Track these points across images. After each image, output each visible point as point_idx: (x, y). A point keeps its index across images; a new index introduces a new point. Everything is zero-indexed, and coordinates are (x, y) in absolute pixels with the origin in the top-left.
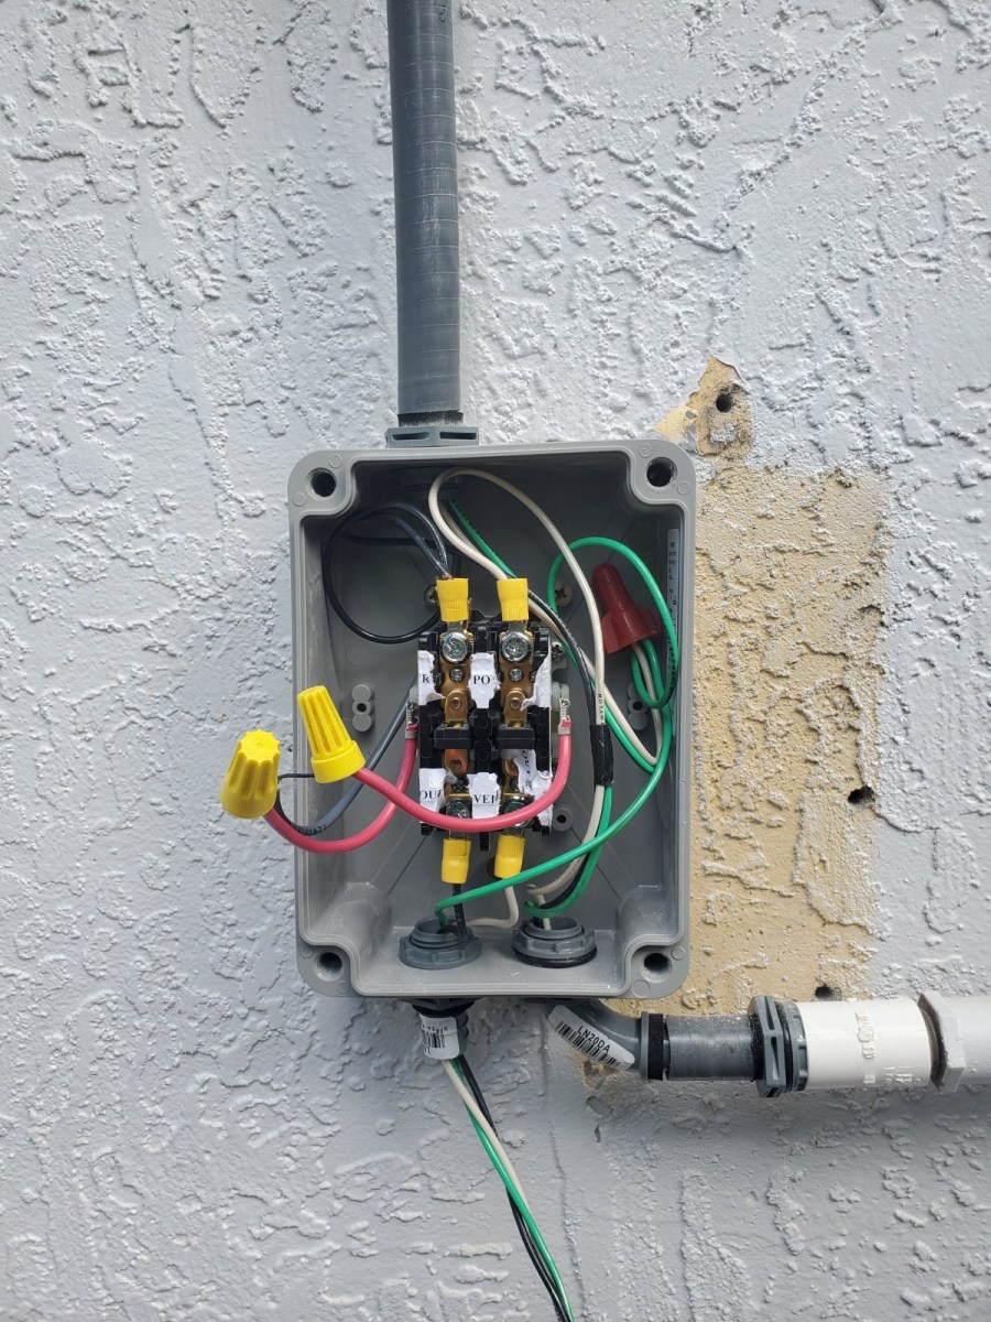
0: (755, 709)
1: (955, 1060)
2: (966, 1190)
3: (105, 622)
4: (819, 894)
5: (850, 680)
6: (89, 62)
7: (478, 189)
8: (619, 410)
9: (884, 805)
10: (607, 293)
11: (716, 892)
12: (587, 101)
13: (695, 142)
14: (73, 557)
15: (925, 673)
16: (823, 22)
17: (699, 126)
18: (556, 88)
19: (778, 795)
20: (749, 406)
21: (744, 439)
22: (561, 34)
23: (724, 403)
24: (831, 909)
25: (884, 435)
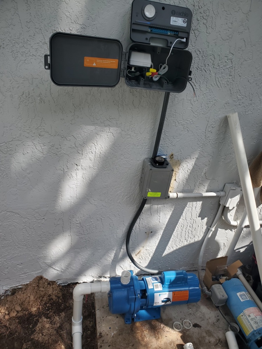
1: (178, 197)
5: (176, 173)
10: (166, 148)
13: (174, 138)
14: (124, 162)
17: (175, 137)
18: (166, 134)
20: (174, 156)
21: (173, 158)
22: (167, 130)
23: (172, 155)
24: (172, 186)
25: (182, 158)
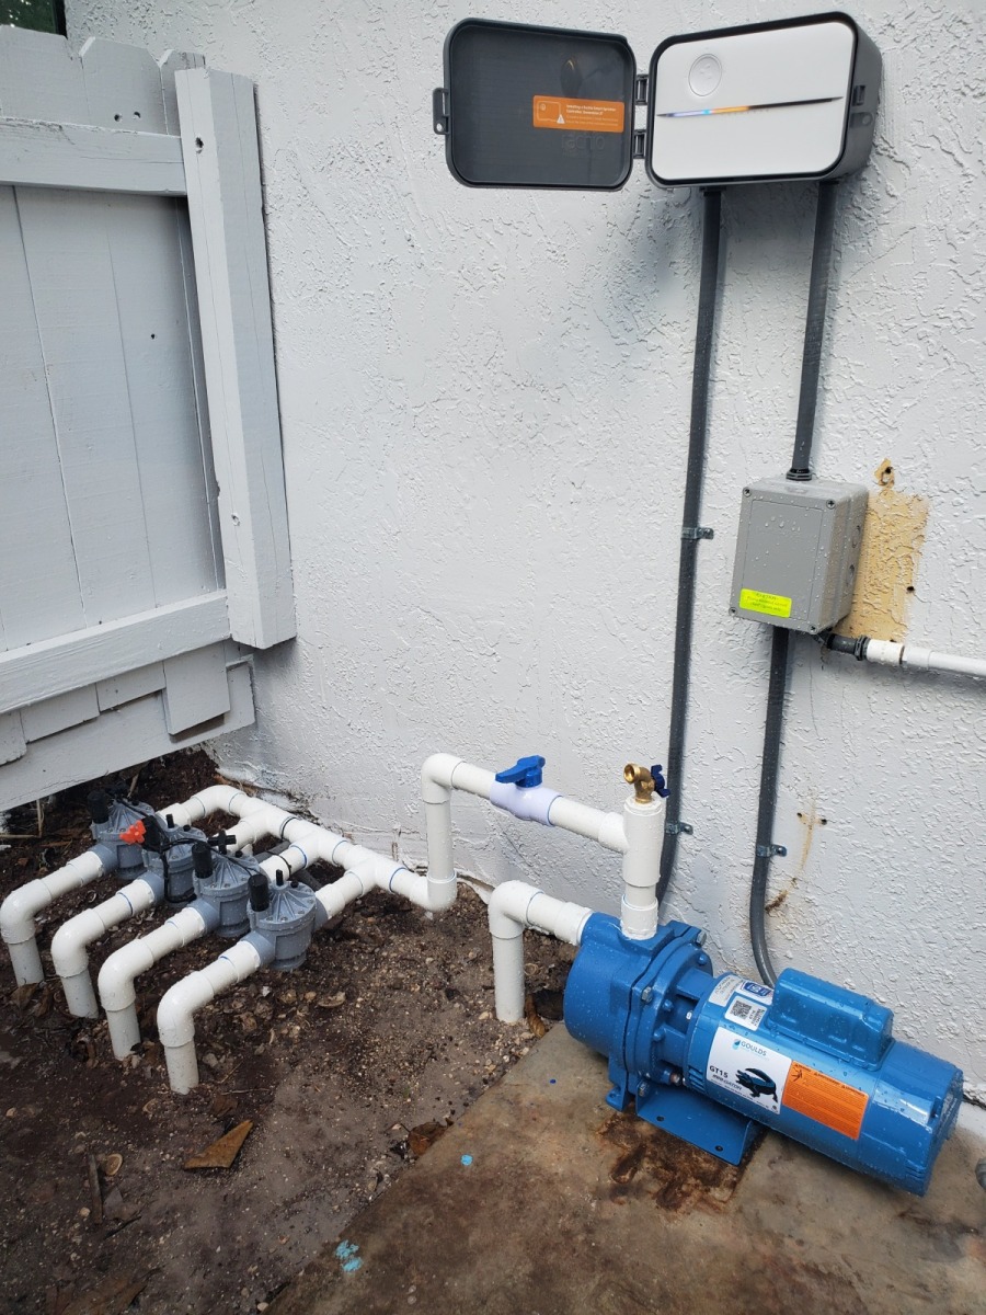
0: (884, 558)
1: (905, 660)
2: (924, 706)
3: (714, 506)
4: (894, 614)
5: (912, 555)
6: (731, 357)
7: (828, 403)
8: (859, 469)
9: (917, 592)
10: (859, 435)
11: (865, 608)
12: (862, 382)
13: (891, 397)
15: (934, 557)
16: (932, 367)
17: (892, 392)
18: (853, 376)
19: (887, 584)
20: (895, 473)
21: (893, 482)
22: (857, 363)
23: (888, 471)
24: (897, 618)
25: (933, 487)
